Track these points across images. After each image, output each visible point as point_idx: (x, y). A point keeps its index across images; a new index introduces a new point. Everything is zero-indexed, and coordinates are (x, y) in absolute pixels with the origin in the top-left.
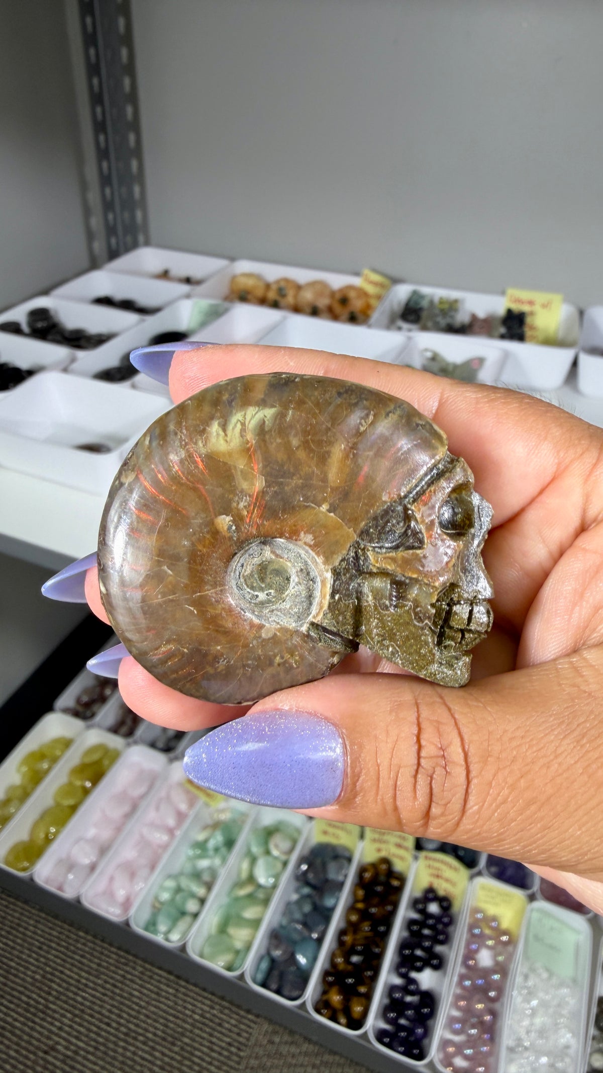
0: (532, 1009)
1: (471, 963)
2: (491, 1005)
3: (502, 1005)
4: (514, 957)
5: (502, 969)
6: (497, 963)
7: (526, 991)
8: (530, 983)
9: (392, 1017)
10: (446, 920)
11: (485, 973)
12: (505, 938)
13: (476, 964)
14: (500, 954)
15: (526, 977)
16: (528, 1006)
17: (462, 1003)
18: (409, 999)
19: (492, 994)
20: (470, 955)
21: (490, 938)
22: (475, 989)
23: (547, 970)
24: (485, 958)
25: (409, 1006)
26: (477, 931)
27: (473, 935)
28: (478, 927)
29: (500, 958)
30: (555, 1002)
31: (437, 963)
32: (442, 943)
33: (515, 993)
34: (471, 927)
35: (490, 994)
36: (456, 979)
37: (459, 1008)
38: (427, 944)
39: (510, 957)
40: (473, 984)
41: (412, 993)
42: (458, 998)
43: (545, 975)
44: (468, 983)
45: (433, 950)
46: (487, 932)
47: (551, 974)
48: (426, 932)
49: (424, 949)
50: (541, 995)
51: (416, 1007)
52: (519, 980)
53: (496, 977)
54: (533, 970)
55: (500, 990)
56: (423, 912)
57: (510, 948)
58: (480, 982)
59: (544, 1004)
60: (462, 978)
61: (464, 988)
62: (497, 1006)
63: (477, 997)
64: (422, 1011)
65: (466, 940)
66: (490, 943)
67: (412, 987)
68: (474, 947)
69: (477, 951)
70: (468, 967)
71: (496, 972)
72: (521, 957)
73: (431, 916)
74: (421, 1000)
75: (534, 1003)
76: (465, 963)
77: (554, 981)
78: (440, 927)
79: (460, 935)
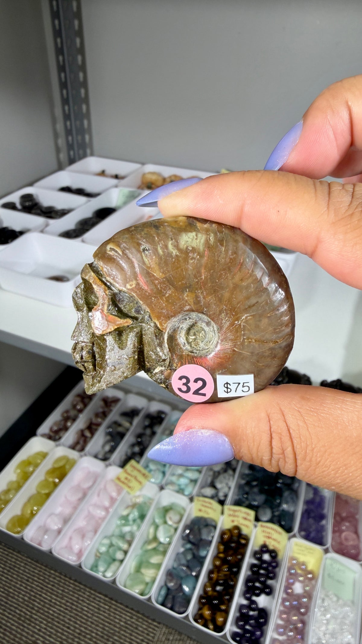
0: (327, 620)
1: (290, 591)
2: (301, 617)
3: (309, 617)
4: (316, 587)
5: (309, 595)
6: (305, 591)
7: (323, 609)
8: (326, 604)
9: (241, 625)
10: (274, 564)
11: (299, 597)
12: (310, 576)
13: (292, 592)
14: (307, 586)
15: (323, 600)
16: (325, 618)
17: (284, 616)
18: (251, 613)
19: (302, 610)
20: (289, 586)
21: (301, 576)
22: (292, 607)
23: (336, 595)
24: (298, 588)
25: (252, 617)
26: (293, 571)
27: (291, 574)
28: (294, 569)
29: (307, 588)
30: (341, 616)
31: (269, 591)
32: (272, 578)
33: (316, 610)
34: (289, 569)
35: (301, 610)
36: (280, 601)
37: (282, 619)
38: (262, 579)
39: (313, 587)
40: (291, 604)
41: (253, 610)
42: (281, 613)
43: (335, 599)
44: (287, 603)
45: (266, 583)
46: (299, 572)
47: (338, 598)
48: (262, 572)
49: (260, 582)
50: (333, 611)
51: (257, 619)
52: (319, 602)
53: (305, 600)
54: (327, 596)
55: (307, 608)
56: (260, 559)
57: (313, 582)
58: (295, 603)
59: (334, 617)
60: (284, 600)
61: (285, 606)
62: (305, 618)
63: (293, 612)
64: (260, 621)
65: (286, 576)
66: (301, 579)
67: (253, 606)
68: (291, 581)
69: (293, 584)
70: (287, 594)
71: (305, 597)
72: (320, 589)
73: (265, 562)
74: (259, 613)
75: (328, 616)
76: (286, 591)
77: (341, 602)
78: (270, 568)
79: (283, 573)
